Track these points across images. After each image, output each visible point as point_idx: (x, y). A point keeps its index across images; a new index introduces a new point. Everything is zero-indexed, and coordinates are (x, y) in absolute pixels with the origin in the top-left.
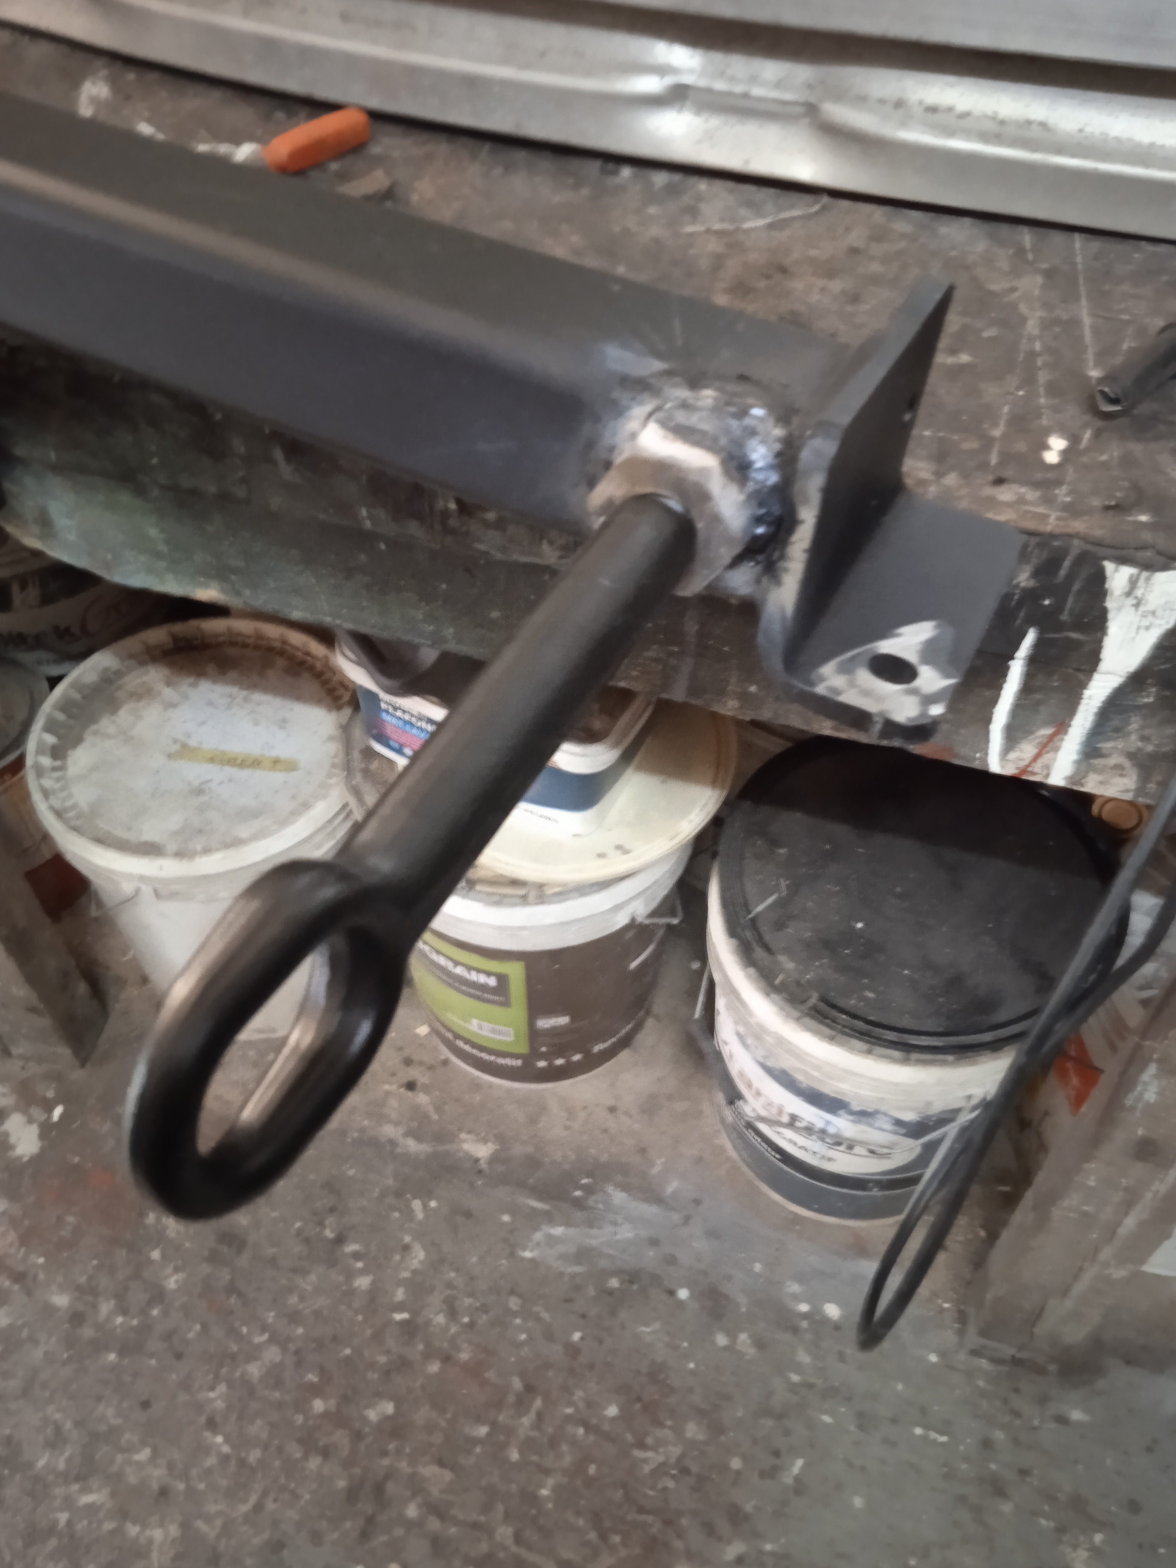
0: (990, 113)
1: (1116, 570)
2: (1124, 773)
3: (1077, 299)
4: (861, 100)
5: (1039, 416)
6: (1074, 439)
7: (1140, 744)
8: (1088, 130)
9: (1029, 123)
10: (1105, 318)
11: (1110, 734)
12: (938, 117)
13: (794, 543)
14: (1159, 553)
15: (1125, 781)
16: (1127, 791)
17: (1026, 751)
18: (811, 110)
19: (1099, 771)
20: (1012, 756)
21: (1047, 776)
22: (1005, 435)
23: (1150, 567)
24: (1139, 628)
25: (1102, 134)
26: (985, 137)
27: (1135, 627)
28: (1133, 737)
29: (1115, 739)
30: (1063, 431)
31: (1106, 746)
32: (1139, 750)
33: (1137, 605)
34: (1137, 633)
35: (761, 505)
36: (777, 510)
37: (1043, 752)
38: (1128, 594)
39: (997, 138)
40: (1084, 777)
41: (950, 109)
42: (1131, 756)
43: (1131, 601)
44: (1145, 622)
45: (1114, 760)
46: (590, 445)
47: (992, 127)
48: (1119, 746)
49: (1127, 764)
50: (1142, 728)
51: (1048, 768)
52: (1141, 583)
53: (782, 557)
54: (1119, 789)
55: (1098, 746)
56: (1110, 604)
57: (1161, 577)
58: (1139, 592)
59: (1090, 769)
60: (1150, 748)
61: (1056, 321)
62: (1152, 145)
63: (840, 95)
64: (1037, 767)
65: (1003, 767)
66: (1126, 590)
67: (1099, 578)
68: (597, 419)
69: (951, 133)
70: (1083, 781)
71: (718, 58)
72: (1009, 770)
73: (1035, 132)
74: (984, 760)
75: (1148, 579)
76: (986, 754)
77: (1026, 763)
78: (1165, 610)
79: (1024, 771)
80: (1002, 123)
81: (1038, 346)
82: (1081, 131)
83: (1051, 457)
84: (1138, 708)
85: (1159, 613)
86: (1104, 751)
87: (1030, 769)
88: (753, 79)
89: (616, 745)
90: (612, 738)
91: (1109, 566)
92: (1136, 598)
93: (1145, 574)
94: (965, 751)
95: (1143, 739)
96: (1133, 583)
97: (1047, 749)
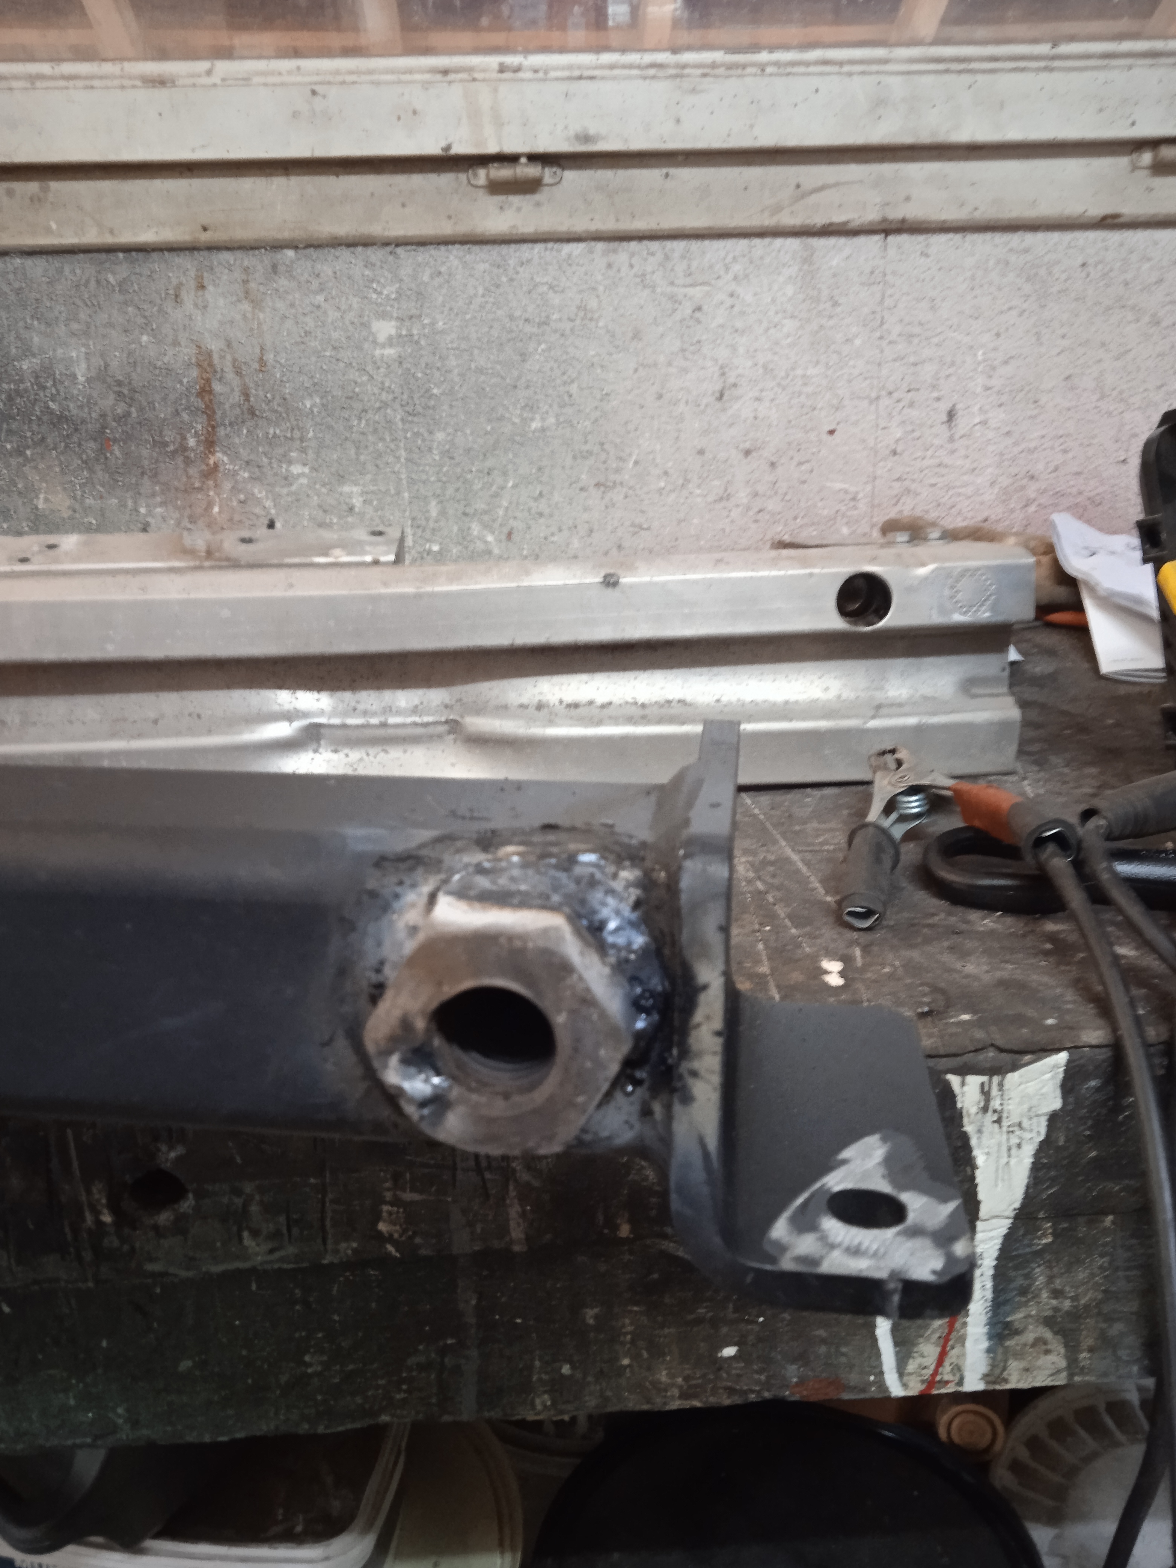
0: (630, 700)
1: (963, 1084)
2: (1049, 1347)
3: (775, 842)
4: (503, 710)
5: (799, 946)
6: (846, 959)
7: (1054, 1302)
8: (724, 699)
9: (669, 702)
10: (811, 851)
11: (1017, 1299)
12: (579, 711)
13: (698, 1026)
14: (1001, 1050)
15: (1052, 1358)
16: (1059, 1371)
17: (928, 1352)
18: (454, 727)
19: (1019, 1355)
20: (911, 1366)
21: (960, 1383)
22: (773, 970)
23: (997, 1070)
24: (1009, 1149)
25: (738, 700)
26: (631, 720)
27: (1004, 1149)
28: (1045, 1295)
29: (1025, 1304)
30: (833, 955)
31: (1017, 1317)
32: (1056, 1309)
33: (998, 1121)
34: (1009, 1156)
35: (634, 979)
36: (657, 984)
37: (948, 1348)
38: (985, 1109)
39: (645, 719)
40: (1004, 1368)
41: (591, 703)
42: (1048, 1322)
43: (990, 1117)
44: (1014, 1141)
45: (1029, 1336)
46: (343, 971)
47: (637, 712)
48: (1033, 1313)
49: (1048, 1335)
50: (1051, 1279)
51: (958, 1369)
52: (995, 1092)
53: (685, 1053)
54: (1048, 1372)
55: (1008, 1319)
56: (969, 1128)
57: (1012, 1078)
58: (995, 1104)
59: (1008, 1354)
60: (1067, 1304)
61: (765, 863)
62: (787, 702)
63: (480, 710)
64: (946, 1373)
65: (905, 1386)
66: (982, 1104)
67: (947, 1097)
68: (349, 926)
69: (600, 723)
70: (1005, 1374)
71: (347, 696)
72: (915, 1388)
73: (676, 710)
74: (881, 1384)
75: (1001, 1085)
76: (882, 1373)
77: (930, 1371)
78: (1030, 1118)
79: (931, 1383)
80: (643, 706)
81: (760, 885)
82: (718, 701)
83: (835, 980)
84: (1039, 1254)
85: (1026, 1124)
86: (1017, 1325)
87: (938, 1378)
88: (388, 710)
89: (366, 1529)
90: (360, 1521)
91: (954, 1080)
92: (995, 1111)
93: (996, 1079)
94: (853, 1378)
95: (1057, 1294)
96: (986, 1093)
97: (950, 1343)
